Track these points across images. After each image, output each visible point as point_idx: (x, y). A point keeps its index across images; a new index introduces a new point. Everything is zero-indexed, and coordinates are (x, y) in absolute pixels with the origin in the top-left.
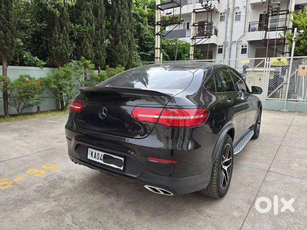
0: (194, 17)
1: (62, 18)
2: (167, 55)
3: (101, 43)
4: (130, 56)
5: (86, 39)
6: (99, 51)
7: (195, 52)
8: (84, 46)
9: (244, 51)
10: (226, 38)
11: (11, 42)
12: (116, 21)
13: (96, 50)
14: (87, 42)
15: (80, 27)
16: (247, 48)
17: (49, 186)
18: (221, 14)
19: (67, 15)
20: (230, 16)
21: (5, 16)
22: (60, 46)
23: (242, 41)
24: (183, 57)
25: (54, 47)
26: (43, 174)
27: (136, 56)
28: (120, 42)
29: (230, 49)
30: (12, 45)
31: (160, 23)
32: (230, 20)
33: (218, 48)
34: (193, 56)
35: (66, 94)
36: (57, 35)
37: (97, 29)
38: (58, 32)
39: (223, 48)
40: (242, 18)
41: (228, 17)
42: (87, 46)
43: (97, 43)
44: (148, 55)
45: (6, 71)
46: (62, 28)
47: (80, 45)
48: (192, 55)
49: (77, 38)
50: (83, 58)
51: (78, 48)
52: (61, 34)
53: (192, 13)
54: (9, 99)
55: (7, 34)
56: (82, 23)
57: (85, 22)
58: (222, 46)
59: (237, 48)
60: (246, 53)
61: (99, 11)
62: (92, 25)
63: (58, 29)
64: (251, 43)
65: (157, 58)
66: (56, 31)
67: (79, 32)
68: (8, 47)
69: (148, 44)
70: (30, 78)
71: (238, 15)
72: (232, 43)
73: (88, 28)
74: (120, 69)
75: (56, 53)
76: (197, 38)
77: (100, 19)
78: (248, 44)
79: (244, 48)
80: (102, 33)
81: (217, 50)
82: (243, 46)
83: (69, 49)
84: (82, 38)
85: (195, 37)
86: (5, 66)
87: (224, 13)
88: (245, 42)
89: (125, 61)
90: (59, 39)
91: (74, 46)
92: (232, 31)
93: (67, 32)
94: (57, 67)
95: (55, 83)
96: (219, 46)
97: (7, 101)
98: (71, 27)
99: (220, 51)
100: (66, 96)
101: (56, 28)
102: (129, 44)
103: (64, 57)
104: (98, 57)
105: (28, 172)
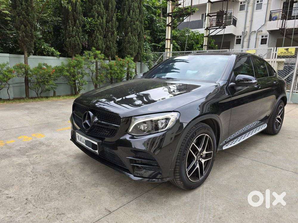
0: (210, 7)
1: (75, 13)
2: (178, 46)
3: (111, 35)
4: (139, 47)
5: (97, 31)
6: (110, 42)
7: (209, 42)
8: (95, 38)
9: (264, 41)
10: (245, 28)
11: (30, 35)
12: (126, 13)
13: (107, 41)
14: (97, 34)
15: (91, 20)
16: (268, 38)
17: (29, 148)
18: (241, 3)
19: (80, 10)
20: (251, 5)
21: (25, 12)
22: (73, 38)
23: (262, 31)
24: (194, 48)
25: (68, 39)
26: (30, 139)
27: (146, 47)
28: (130, 33)
29: (249, 39)
30: (32, 37)
31: (171, 14)
32: (250, 9)
33: (236, 38)
34: (206, 47)
35: (78, 82)
36: (71, 28)
37: (107, 22)
38: (72, 25)
39: (242, 38)
40: (264, 7)
41: (248, 6)
42: (98, 38)
43: (108, 35)
44: (159, 46)
45: (27, 59)
46: (75, 21)
47: (92, 37)
48: (205, 45)
49: (89, 30)
50: (94, 48)
51: (90, 40)
52: (75, 27)
53: (208, 4)
54: (29, 83)
55: (27, 27)
56: (93, 16)
57: (97, 15)
58: (241, 37)
59: (256, 38)
60: (266, 43)
61: (110, 4)
62: (102, 18)
63: (72, 22)
64: (272, 32)
65: (167, 49)
66: (70, 24)
67: (91, 25)
68: (28, 39)
69: (160, 35)
70: (47, 66)
71: (259, 3)
72: (251, 33)
73: (98, 21)
74: (128, 59)
75: (70, 44)
76: (211, 29)
77: (110, 13)
78: (269, 34)
79: (264, 38)
80: (112, 26)
81: (235, 40)
82: (263, 37)
83: (81, 41)
84: (94, 31)
85: (210, 27)
86: (26, 56)
87: (244, 2)
88: (265, 32)
89: (134, 52)
90: (73, 31)
91: (87, 37)
92: (252, 21)
93: (80, 25)
94: (71, 57)
95: (68, 71)
96: (238, 37)
97: (28, 85)
98: (84, 20)
99: (239, 42)
100: (78, 83)
101: (70, 21)
102: (139, 35)
103: (77, 47)
104: (108, 48)
105: (20, 138)
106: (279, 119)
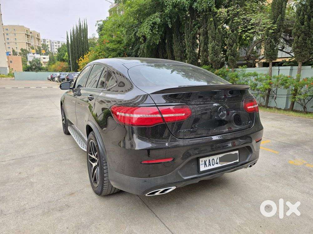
106: (94, 160)
